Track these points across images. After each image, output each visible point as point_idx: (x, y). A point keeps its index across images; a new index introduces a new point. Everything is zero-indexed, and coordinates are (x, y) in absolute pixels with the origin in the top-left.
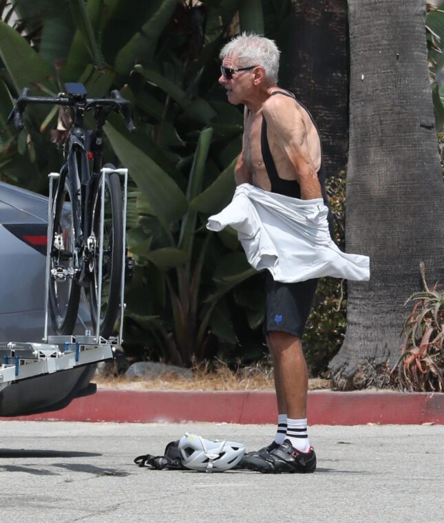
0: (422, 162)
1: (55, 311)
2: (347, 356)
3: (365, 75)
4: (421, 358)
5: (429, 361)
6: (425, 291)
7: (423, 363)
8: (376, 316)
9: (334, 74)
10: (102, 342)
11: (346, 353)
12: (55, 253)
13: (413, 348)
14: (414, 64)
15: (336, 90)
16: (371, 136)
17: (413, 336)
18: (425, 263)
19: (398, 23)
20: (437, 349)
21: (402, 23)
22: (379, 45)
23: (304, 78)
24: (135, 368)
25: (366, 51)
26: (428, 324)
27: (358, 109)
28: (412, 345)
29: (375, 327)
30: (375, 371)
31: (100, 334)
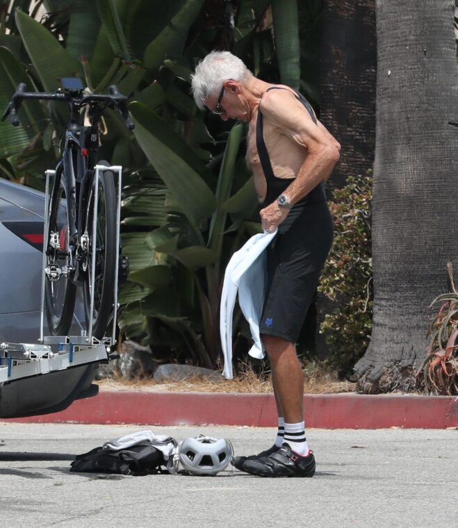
0: (450, 160)
1: (51, 311)
2: (372, 358)
3: (391, 71)
4: (447, 360)
5: (454, 363)
6: (452, 292)
7: (448, 365)
8: (402, 317)
9: (368, 70)
10: (94, 343)
11: (372, 356)
12: (51, 252)
13: (439, 350)
14: (442, 60)
15: (370, 86)
16: (398, 133)
17: (439, 338)
18: (452, 263)
19: (425, 18)
21: (430, 18)
22: (406, 40)
23: (337, 73)
24: (163, 370)
25: (393, 46)
26: (454, 327)
27: (384, 106)
28: (438, 347)
29: (401, 329)
30: (401, 374)
31: (93, 335)
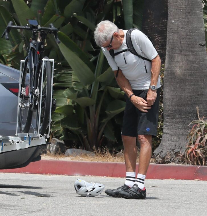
0: (199, 61)
1: (21, 122)
3: (174, 21)
4: (195, 150)
5: (199, 151)
6: (198, 119)
7: (196, 152)
8: (176, 130)
9: (163, 20)
10: (40, 137)
11: (162, 147)
12: (22, 96)
14: (197, 17)
15: (164, 27)
16: (176, 49)
17: (192, 140)
18: (199, 107)
20: (202, 146)
22: (181, 7)
23: (150, 21)
24: (69, 151)
25: (175, 10)
26: (199, 135)
27: (170, 36)
28: (192, 144)
29: (175, 135)
30: (175, 155)
31: (40, 133)
